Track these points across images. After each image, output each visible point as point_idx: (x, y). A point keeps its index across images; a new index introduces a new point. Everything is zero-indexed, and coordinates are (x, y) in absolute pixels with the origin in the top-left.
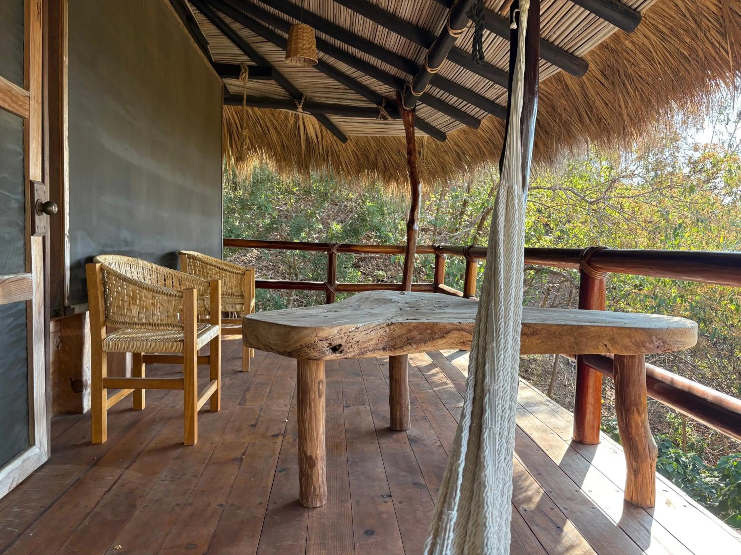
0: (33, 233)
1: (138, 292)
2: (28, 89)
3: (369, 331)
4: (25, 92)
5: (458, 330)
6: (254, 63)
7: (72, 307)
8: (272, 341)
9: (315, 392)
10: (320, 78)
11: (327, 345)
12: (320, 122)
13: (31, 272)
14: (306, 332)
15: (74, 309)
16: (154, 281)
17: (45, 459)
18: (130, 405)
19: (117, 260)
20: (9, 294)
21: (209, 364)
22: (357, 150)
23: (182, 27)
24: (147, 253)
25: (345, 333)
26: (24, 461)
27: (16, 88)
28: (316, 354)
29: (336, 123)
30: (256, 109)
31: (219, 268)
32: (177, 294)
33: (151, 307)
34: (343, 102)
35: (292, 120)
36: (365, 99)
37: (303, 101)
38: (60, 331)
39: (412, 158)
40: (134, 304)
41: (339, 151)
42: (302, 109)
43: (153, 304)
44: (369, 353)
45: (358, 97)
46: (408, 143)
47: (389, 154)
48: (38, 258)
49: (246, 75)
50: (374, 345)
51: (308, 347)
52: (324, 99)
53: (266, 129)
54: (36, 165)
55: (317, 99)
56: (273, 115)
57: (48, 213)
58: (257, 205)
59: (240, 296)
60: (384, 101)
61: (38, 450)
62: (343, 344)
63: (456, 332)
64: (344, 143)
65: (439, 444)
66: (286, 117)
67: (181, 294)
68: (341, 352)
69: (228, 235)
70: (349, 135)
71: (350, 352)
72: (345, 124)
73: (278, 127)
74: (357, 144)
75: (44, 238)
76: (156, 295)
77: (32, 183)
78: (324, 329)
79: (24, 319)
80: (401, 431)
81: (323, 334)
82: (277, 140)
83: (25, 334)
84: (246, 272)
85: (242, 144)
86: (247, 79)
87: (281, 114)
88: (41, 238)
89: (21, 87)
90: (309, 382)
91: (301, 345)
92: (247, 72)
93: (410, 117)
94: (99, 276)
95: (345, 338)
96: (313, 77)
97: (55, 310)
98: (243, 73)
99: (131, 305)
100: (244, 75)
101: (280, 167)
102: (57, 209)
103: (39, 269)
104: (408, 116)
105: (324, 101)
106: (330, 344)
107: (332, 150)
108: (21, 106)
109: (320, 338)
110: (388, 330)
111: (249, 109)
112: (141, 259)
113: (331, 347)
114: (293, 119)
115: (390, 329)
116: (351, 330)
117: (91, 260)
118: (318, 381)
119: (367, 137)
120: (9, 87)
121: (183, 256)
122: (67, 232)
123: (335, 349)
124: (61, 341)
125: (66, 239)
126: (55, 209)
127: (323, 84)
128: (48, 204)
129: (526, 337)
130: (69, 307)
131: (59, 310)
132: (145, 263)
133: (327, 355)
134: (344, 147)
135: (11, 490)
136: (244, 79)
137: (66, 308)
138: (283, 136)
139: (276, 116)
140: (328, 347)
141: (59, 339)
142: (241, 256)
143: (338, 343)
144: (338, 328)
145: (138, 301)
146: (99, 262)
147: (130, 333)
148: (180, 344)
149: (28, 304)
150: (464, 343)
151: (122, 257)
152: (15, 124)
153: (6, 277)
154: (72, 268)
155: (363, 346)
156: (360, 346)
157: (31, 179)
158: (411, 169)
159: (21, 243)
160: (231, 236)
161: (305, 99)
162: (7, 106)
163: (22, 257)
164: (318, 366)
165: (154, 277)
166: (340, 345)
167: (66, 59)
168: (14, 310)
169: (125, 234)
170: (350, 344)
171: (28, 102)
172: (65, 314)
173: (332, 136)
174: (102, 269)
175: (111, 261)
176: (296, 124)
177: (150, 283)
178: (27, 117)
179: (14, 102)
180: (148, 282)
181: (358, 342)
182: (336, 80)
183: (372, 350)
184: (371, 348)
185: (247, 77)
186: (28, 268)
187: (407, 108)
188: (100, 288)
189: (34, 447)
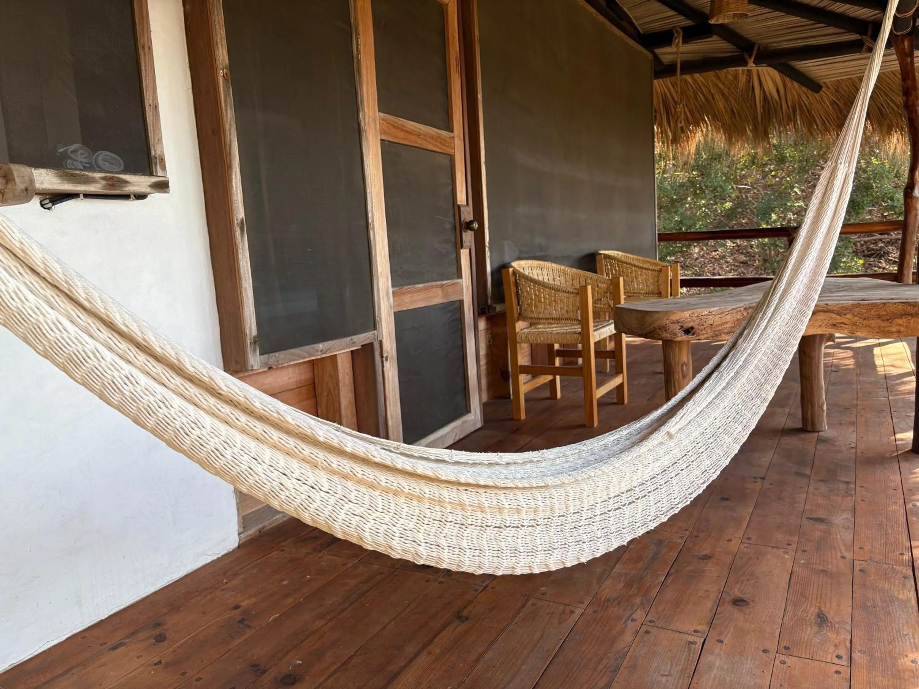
0: (462, 247)
1: (542, 290)
2: (451, 130)
3: (724, 315)
4: (451, 134)
5: (824, 311)
6: (690, 21)
7: (494, 306)
8: (633, 326)
9: (679, 372)
10: (776, 18)
11: (679, 327)
12: (783, 73)
13: (461, 278)
14: (658, 315)
15: (495, 308)
16: (563, 281)
17: (479, 425)
18: (547, 394)
19: (529, 265)
20: (446, 295)
21: (614, 358)
22: (838, 99)
23: (595, 16)
24: (563, 257)
25: (697, 317)
26: (463, 423)
27: (444, 133)
28: (668, 335)
29: (803, 70)
30: (697, 76)
31: (635, 266)
32: (574, 292)
33: (554, 303)
34: (812, 42)
35: (743, 79)
36: (842, 30)
37: (755, 52)
38: (491, 328)
39: (911, 99)
40: (540, 301)
41: (811, 104)
42: (754, 63)
43: (555, 301)
44: (723, 335)
45: (832, 30)
46: (904, 79)
47: (887, 95)
48: (466, 266)
49: (679, 39)
50: (730, 328)
51: (660, 329)
52: (785, 43)
53: (710, 98)
54: (462, 192)
55: (776, 45)
56: (719, 78)
57: (472, 229)
58: (711, 187)
59: (658, 294)
60: (870, 27)
61: (473, 417)
62: (696, 327)
63: (821, 313)
64: (817, 92)
65: (853, 445)
66: (736, 77)
67: (577, 291)
68: (693, 334)
69: (678, 228)
70: (824, 81)
71: (703, 334)
72: (819, 67)
73: (726, 91)
74: (837, 91)
75: (470, 250)
76: (556, 293)
77: (459, 207)
78: (675, 313)
79: (458, 315)
80: (813, 431)
81: (675, 317)
82: (725, 108)
83: (460, 326)
84: (663, 269)
85: (676, 122)
86: (681, 45)
87: (728, 75)
88: (468, 250)
89: (447, 131)
90: (673, 364)
91: (654, 328)
92: (681, 34)
93: (906, 43)
94: (512, 279)
95: (698, 321)
96: (767, 19)
97: (482, 309)
98: (676, 38)
99: (537, 303)
100: (677, 40)
101: (729, 140)
102: (477, 226)
103: (467, 275)
104: (903, 43)
105: (785, 45)
106: (682, 327)
107: (800, 106)
108: (448, 146)
109: (672, 321)
110: (745, 314)
111: (688, 78)
112: (551, 262)
113: (683, 329)
114: (745, 76)
115: (748, 313)
116: (703, 314)
117: (505, 266)
118: (681, 363)
119: (851, 79)
120: (439, 134)
121: (600, 256)
122: (487, 244)
123: (688, 331)
124: (492, 337)
125: (487, 249)
126: (476, 225)
127: (782, 25)
128: (471, 222)
129: (910, 318)
130: (491, 306)
131: (485, 308)
132: (554, 265)
133: (678, 337)
134: (818, 99)
135: (455, 441)
136: (677, 45)
137: (489, 307)
138: (733, 102)
139: (723, 78)
140: (680, 329)
141: (490, 335)
142: (711, 252)
143: (690, 326)
144: (690, 312)
145: (543, 299)
146: (512, 267)
147: (541, 328)
148: (578, 336)
149: (461, 302)
150: (834, 325)
151: (534, 261)
152: (446, 162)
153: (445, 282)
154: (492, 273)
155: (717, 329)
156: (714, 329)
157: (458, 203)
158: (909, 114)
159: (454, 256)
160: (681, 229)
161: (759, 49)
162: (438, 150)
163: (455, 267)
164: (680, 349)
165: (562, 278)
166: (692, 328)
167: (480, 96)
168: (453, 307)
169: (539, 240)
170: (702, 327)
171: (452, 142)
172: (489, 312)
173: (800, 87)
174: (515, 273)
175: (524, 266)
176: (749, 82)
177: (559, 284)
178: (453, 154)
179: (442, 144)
180: (557, 283)
181: (712, 325)
182: (797, 16)
183: (727, 333)
184: (726, 331)
185: (681, 42)
186: (460, 276)
187: (899, 33)
188: (513, 288)
189: (470, 414)
